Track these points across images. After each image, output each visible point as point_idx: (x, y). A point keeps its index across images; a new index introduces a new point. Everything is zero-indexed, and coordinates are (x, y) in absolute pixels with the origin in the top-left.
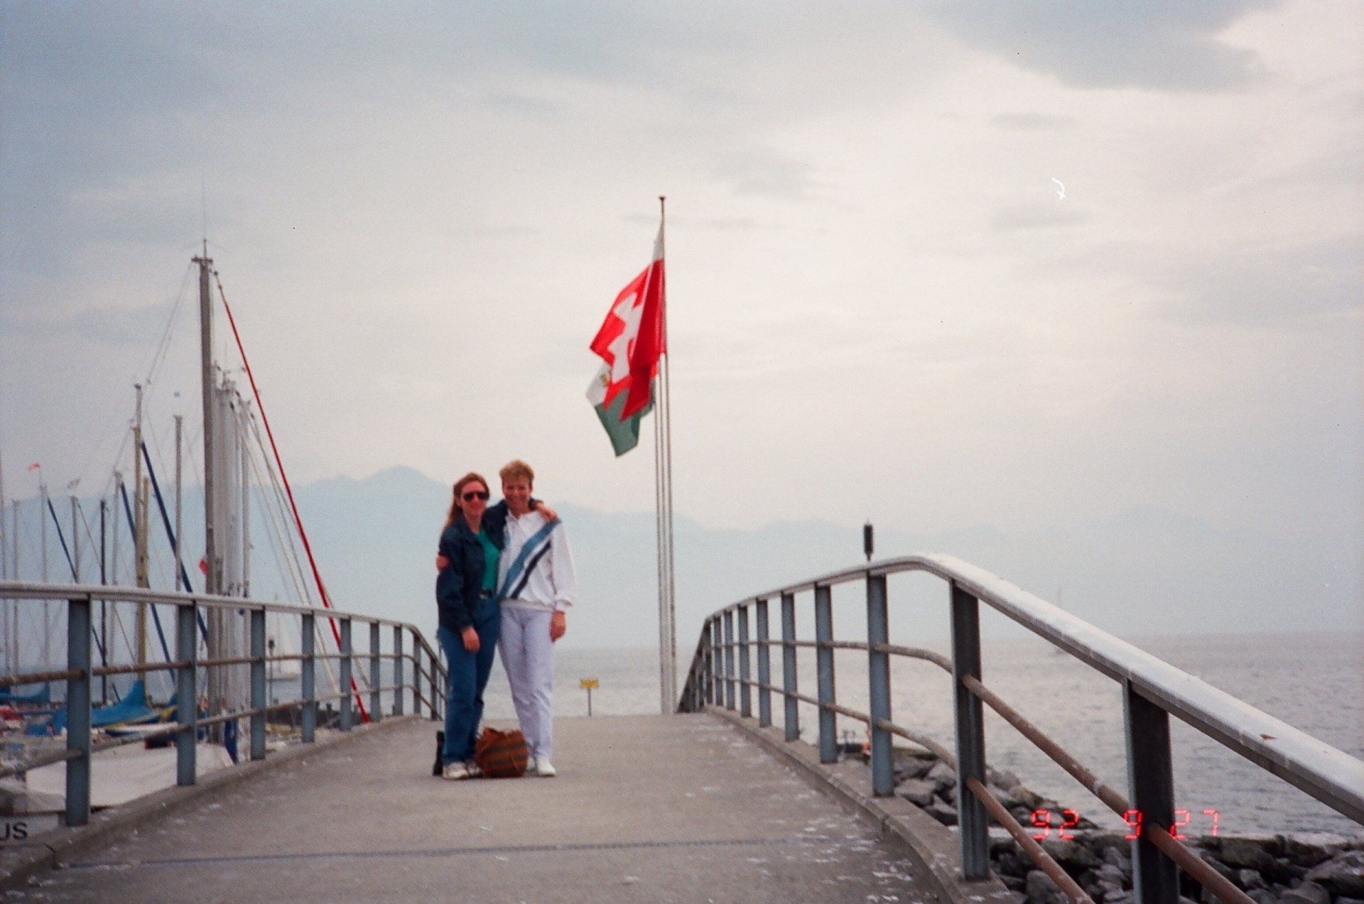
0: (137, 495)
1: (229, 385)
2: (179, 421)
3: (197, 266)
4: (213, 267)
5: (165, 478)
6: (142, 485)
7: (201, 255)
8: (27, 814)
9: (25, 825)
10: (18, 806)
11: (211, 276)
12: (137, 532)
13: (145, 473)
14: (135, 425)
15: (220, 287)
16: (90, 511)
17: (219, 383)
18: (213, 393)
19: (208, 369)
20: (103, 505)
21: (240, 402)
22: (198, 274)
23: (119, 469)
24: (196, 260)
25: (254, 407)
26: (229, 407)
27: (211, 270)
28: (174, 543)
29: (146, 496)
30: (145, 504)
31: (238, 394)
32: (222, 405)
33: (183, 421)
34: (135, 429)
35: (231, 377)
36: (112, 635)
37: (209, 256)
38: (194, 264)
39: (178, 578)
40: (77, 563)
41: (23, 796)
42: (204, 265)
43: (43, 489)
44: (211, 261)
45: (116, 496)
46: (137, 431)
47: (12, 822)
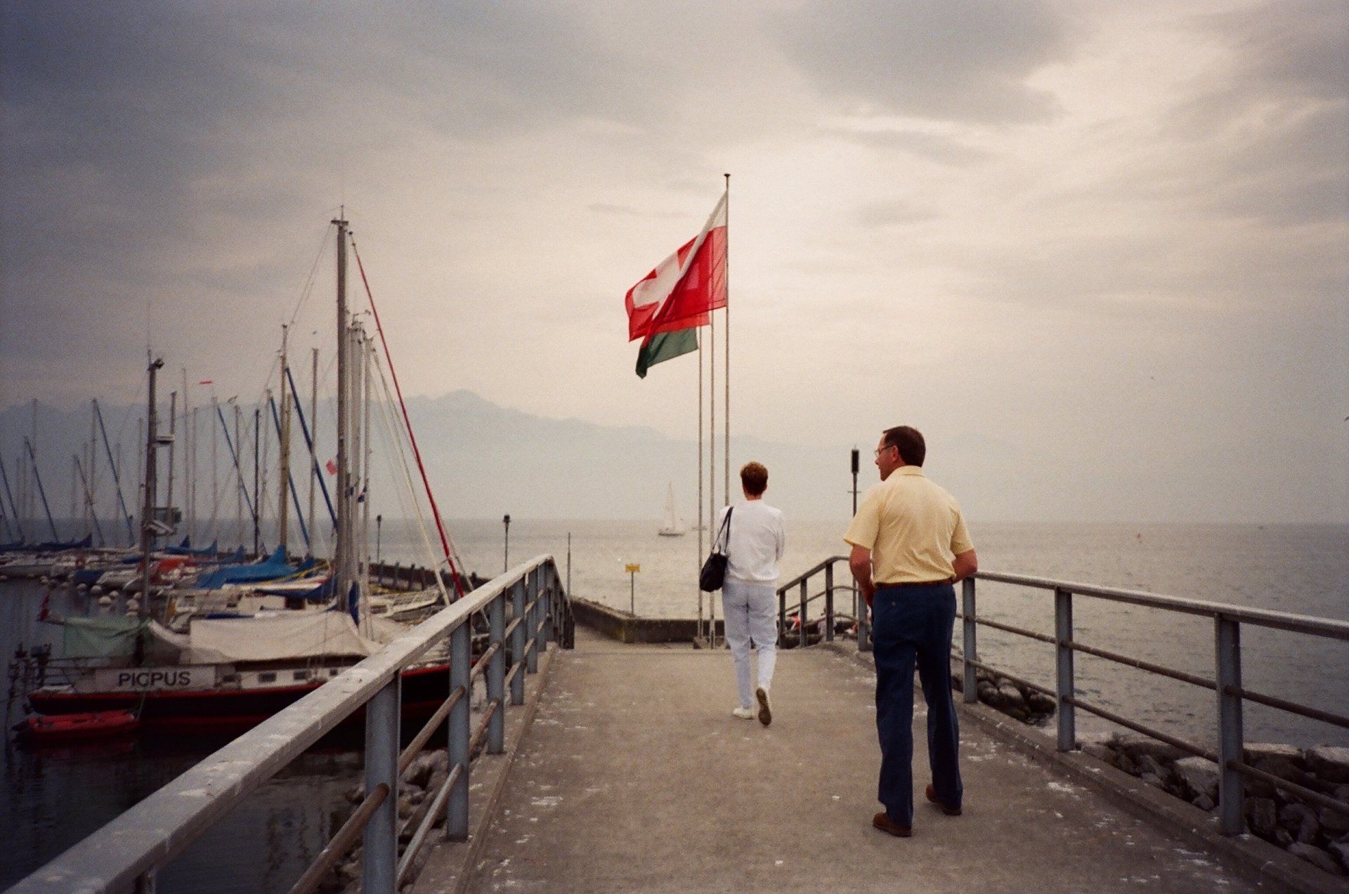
0: (282, 407)
1: (357, 326)
2: (316, 352)
3: (336, 227)
4: (349, 228)
5: (304, 394)
6: (286, 400)
7: (339, 219)
8: (190, 665)
9: (188, 674)
10: (184, 658)
11: (346, 235)
12: (282, 434)
13: (288, 391)
14: (281, 354)
15: (354, 245)
16: (248, 415)
17: (349, 324)
18: (346, 330)
19: (342, 311)
20: (257, 413)
21: (365, 339)
22: (337, 234)
23: (269, 386)
24: (334, 222)
25: (377, 343)
26: (357, 343)
27: (346, 231)
28: (310, 445)
29: (289, 408)
30: (288, 412)
31: (364, 332)
32: (352, 341)
33: (319, 352)
34: (281, 357)
35: (359, 318)
36: (263, 508)
37: (345, 219)
38: (333, 225)
39: (313, 470)
40: (238, 453)
41: (188, 650)
42: (341, 225)
43: (214, 399)
44: (346, 223)
45: (267, 407)
46: (284, 359)
47: (179, 672)
